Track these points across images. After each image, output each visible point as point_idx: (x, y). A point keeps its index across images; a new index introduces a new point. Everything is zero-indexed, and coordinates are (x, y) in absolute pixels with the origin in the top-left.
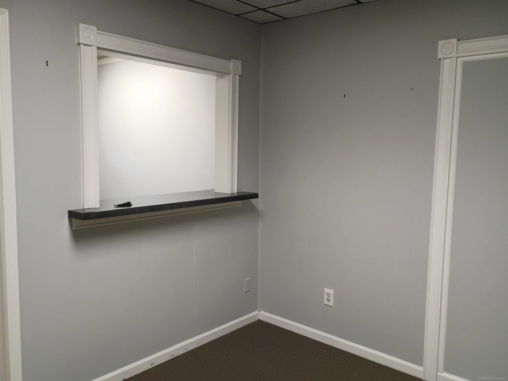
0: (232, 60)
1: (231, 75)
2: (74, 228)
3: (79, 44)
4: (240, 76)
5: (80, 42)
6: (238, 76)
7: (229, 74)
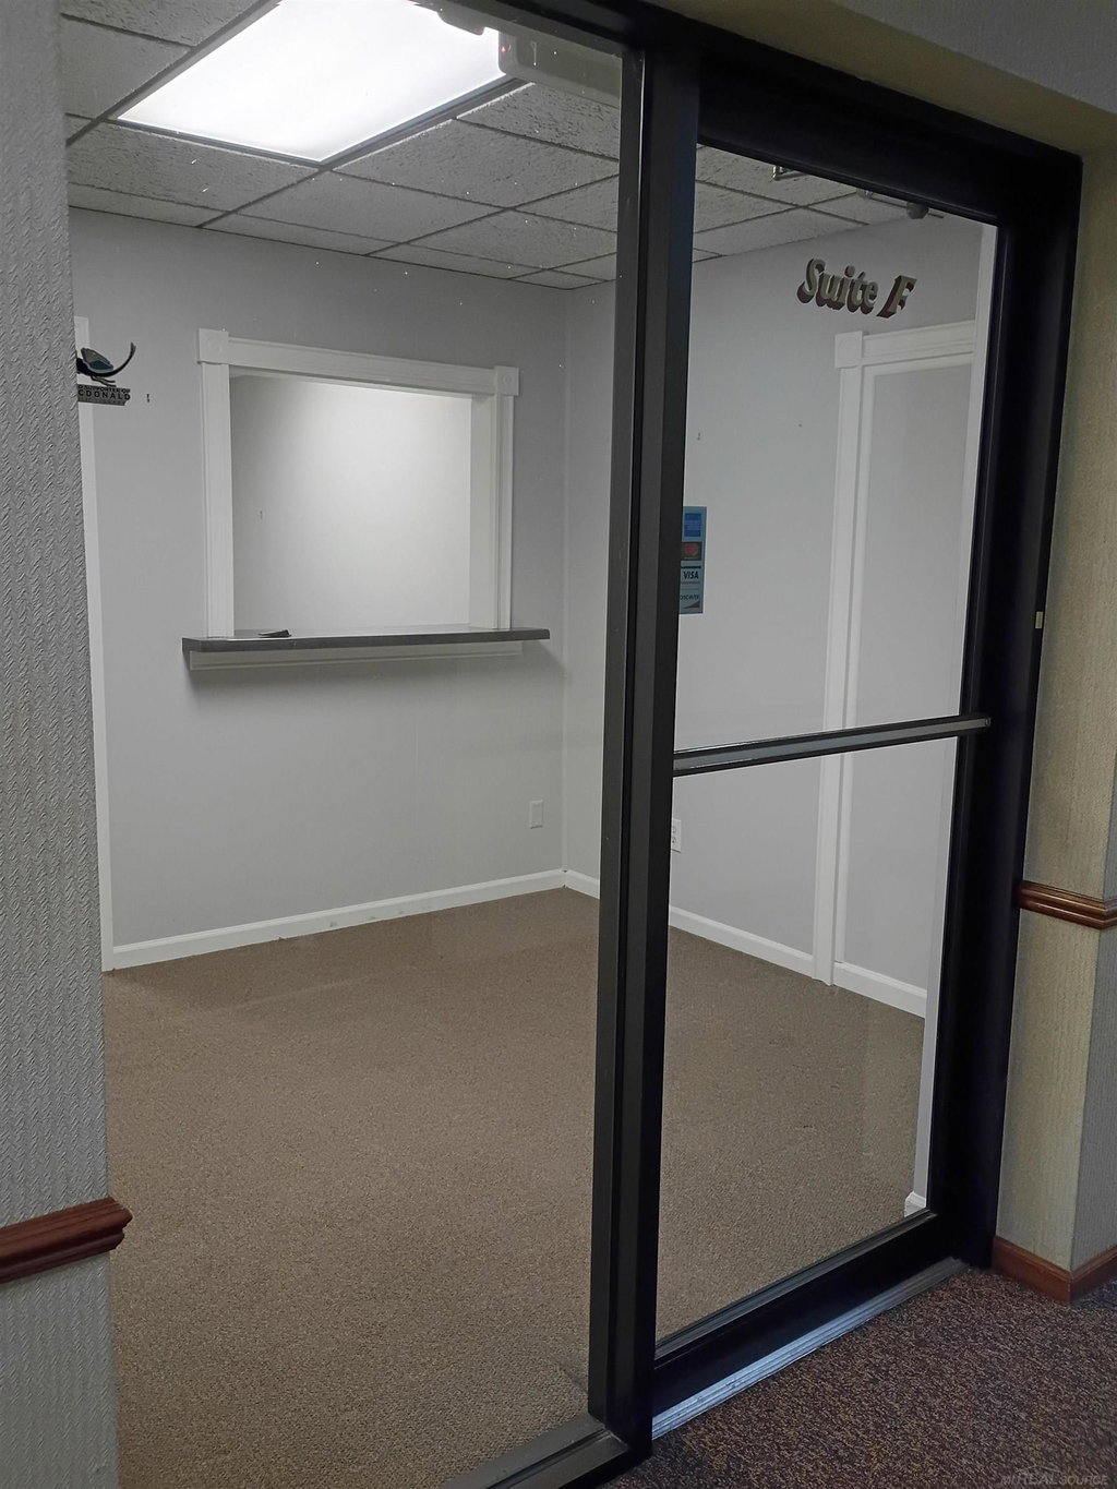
0: (498, 367)
1: (495, 397)
2: (191, 668)
3: (199, 363)
4: (515, 397)
5: (202, 359)
6: (511, 398)
7: (493, 395)
